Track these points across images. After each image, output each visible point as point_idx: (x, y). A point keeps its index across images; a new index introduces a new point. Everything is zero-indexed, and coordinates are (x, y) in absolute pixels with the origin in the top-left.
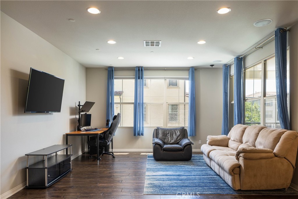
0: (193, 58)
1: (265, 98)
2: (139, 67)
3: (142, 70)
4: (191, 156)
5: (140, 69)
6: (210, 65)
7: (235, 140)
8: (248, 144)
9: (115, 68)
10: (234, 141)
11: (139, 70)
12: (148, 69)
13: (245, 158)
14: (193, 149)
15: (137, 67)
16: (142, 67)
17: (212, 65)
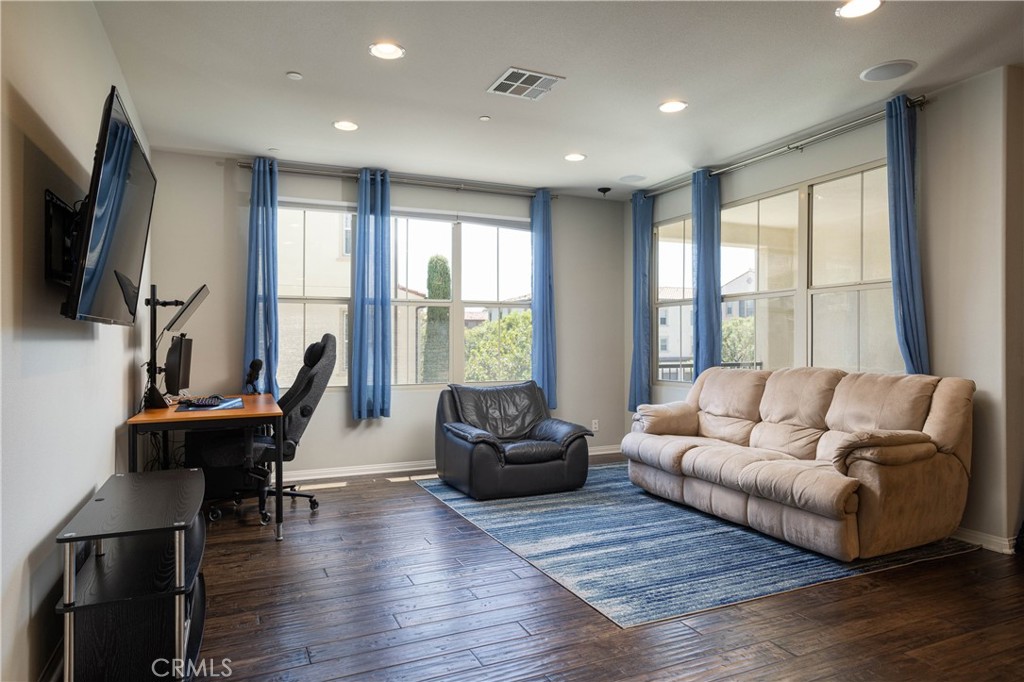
0: (583, 158)
1: (811, 292)
2: (373, 172)
3: (383, 181)
4: (584, 474)
5: (379, 178)
6: (600, 190)
7: (731, 413)
8: (795, 421)
9: (283, 164)
10: (728, 416)
11: (373, 181)
12: (405, 181)
13: (881, 463)
14: (589, 449)
15: (366, 169)
16: (386, 171)
17: (604, 190)
